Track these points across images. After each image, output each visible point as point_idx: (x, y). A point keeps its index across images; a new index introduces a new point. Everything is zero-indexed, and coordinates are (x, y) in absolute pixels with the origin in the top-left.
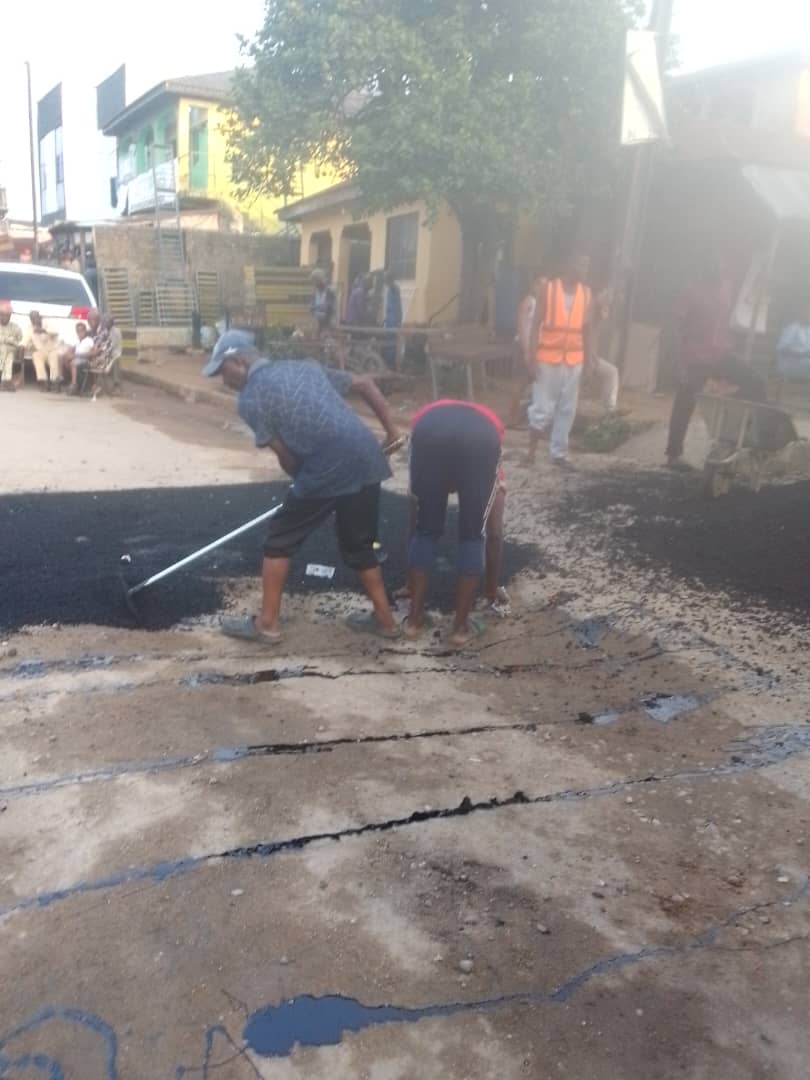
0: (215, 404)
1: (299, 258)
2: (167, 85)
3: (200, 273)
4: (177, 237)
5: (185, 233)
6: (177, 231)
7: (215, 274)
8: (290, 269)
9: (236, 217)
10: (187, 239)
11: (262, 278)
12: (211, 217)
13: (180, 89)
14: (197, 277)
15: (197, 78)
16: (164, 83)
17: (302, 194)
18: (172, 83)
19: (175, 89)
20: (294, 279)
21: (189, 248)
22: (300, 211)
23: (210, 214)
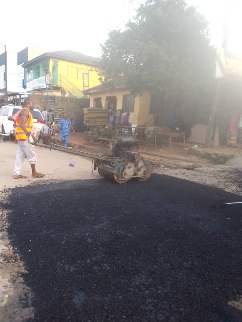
0: (86, 149)
1: (89, 105)
2: (47, 54)
3: (59, 109)
4: (53, 98)
5: (55, 97)
6: (53, 96)
7: (63, 109)
8: (100, 109)
9: (66, 92)
10: (56, 98)
11: (90, 111)
12: (59, 92)
13: (51, 56)
14: (58, 109)
15: (56, 52)
16: (46, 53)
17: (89, 87)
18: (48, 53)
19: (49, 55)
20: (101, 112)
21: (56, 101)
22: (92, 91)
23: (59, 91)
